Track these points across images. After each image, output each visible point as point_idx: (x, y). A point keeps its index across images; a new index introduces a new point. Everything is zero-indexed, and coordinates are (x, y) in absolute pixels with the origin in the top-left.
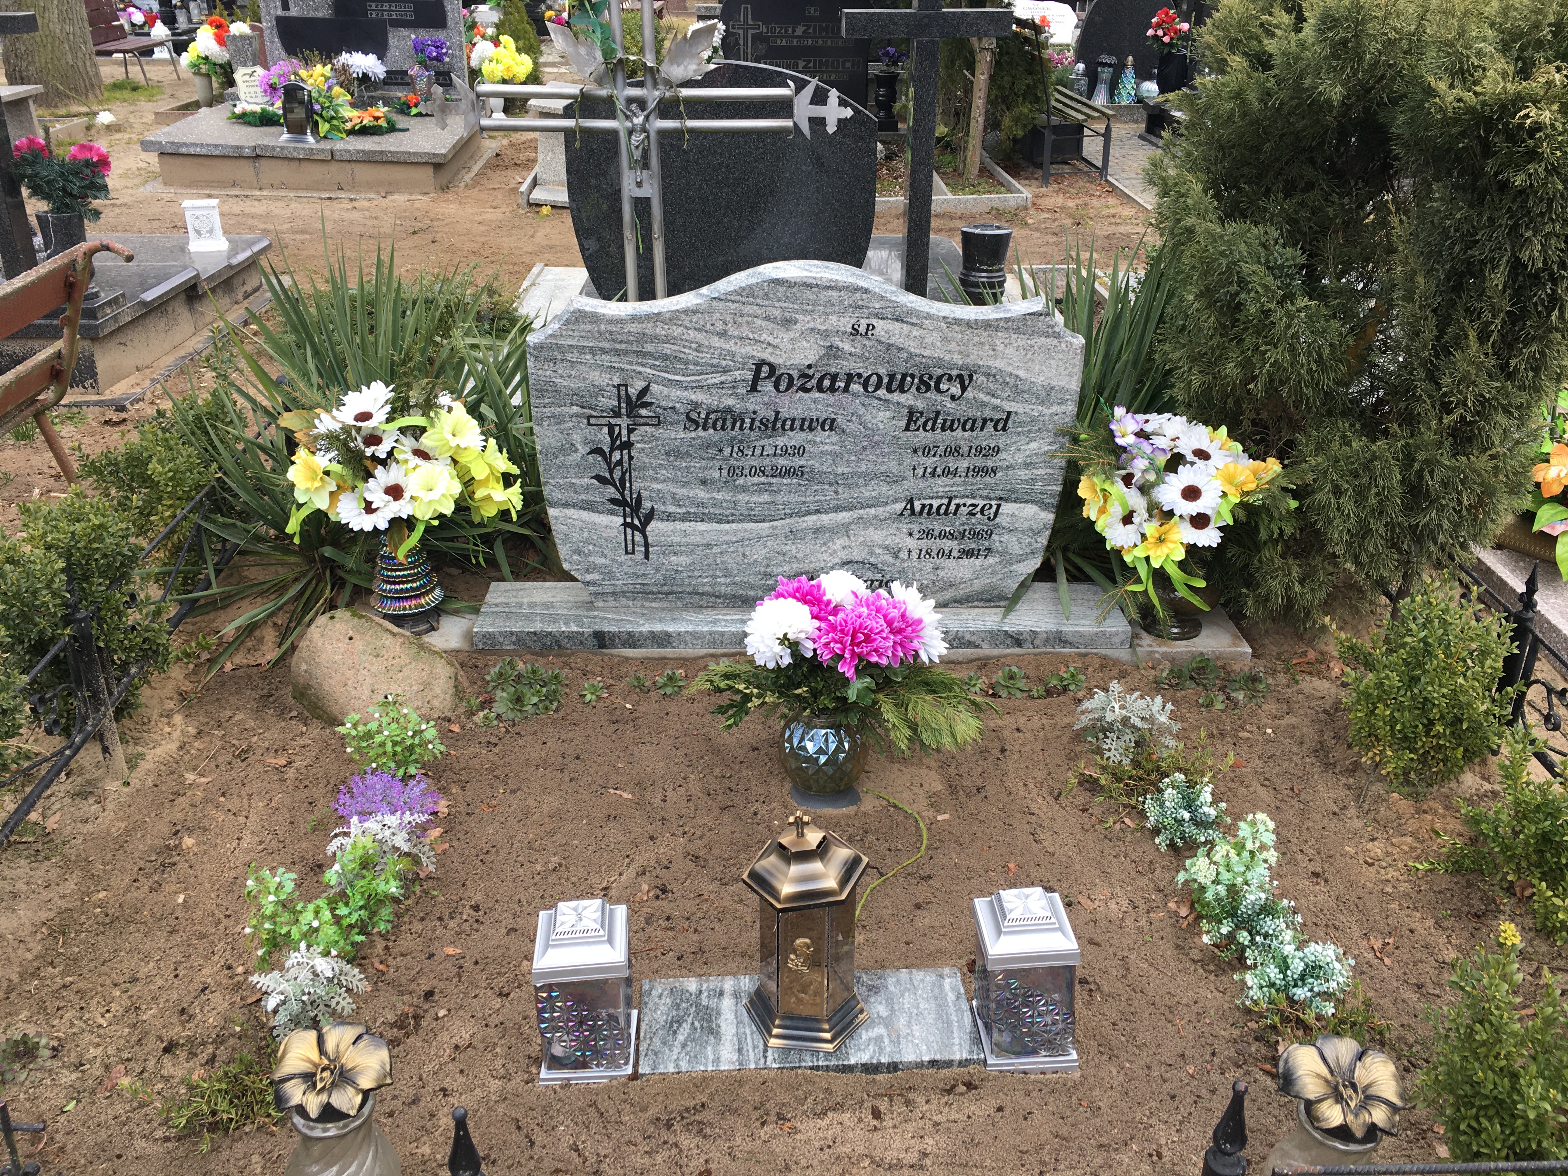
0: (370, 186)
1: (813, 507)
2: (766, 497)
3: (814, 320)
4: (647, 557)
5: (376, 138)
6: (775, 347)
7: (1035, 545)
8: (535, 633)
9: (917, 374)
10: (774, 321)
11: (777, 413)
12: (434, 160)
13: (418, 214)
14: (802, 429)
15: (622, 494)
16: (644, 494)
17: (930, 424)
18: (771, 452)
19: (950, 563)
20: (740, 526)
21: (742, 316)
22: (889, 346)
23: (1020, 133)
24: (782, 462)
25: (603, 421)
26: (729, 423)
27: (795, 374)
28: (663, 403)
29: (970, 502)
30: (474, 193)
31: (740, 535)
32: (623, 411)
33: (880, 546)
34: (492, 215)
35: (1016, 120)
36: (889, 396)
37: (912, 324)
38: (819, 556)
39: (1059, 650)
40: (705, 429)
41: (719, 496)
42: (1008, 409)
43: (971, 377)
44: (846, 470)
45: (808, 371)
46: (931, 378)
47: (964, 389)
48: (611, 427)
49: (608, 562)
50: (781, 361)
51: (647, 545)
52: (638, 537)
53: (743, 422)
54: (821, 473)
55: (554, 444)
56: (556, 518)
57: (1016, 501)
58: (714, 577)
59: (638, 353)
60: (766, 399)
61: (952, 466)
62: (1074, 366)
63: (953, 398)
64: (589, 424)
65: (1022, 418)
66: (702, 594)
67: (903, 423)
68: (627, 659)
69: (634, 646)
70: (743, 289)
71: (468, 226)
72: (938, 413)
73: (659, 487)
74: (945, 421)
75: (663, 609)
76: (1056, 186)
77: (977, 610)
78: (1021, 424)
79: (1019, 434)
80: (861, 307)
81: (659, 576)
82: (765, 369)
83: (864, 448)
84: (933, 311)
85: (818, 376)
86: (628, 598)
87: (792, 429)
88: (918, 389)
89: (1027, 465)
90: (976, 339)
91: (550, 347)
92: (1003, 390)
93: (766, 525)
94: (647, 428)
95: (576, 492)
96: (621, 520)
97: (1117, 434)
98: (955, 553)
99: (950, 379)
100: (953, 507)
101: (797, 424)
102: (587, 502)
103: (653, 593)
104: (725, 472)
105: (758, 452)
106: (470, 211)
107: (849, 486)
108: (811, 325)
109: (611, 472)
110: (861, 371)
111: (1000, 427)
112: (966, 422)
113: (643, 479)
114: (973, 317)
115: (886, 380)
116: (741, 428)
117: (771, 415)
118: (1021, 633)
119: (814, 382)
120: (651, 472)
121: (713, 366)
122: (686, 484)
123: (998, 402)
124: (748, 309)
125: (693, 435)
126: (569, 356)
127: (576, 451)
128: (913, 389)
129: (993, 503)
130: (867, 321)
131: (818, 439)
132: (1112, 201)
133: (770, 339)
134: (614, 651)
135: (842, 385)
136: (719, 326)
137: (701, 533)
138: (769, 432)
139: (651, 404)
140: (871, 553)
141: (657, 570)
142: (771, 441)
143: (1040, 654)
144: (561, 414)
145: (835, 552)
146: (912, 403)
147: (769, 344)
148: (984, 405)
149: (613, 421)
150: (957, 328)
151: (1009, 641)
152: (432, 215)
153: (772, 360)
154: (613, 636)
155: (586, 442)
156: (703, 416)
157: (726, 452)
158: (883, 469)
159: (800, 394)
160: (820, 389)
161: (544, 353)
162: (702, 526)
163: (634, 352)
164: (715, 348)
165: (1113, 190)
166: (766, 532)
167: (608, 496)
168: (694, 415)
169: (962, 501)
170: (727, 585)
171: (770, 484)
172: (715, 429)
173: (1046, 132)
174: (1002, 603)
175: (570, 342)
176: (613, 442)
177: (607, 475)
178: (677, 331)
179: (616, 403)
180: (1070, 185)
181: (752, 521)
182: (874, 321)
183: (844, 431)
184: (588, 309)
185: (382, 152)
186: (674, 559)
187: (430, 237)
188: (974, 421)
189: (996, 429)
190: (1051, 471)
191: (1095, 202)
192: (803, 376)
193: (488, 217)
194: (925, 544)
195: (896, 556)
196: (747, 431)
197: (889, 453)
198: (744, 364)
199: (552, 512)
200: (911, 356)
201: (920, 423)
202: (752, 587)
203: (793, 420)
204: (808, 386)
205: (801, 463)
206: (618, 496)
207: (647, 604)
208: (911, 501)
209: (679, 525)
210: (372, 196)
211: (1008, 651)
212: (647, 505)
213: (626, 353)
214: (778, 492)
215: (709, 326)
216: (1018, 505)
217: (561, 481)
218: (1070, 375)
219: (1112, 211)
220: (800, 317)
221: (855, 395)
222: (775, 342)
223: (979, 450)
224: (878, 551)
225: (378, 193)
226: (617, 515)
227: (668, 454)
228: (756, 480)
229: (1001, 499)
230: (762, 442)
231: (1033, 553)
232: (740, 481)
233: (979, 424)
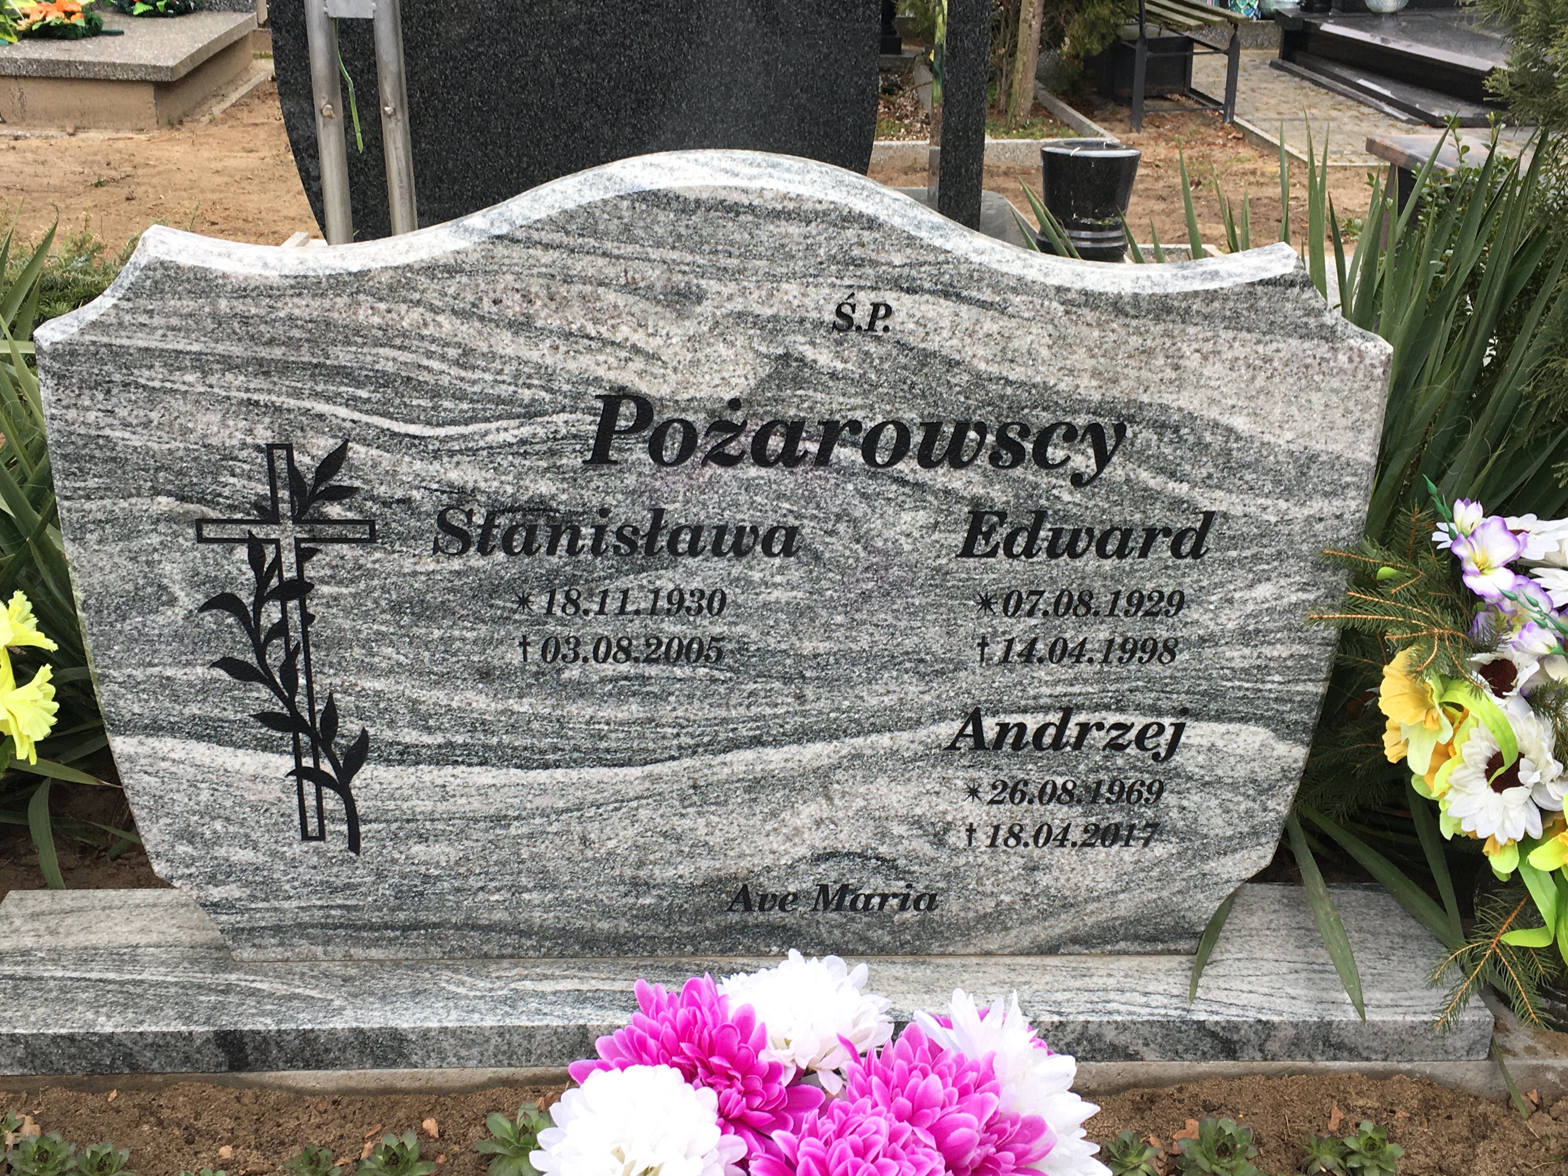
0: (50, 118)
1: (744, 732)
2: (634, 709)
3: (743, 292)
4: (354, 842)
5: (65, 44)
6: (652, 357)
7: (1261, 817)
8: (71, 1038)
9: (992, 422)
10: (646, 293)
11: (658, 514)
12: (154, 77)
13: (115, 158)
14: (717, 551)
15: (289, 703)
16: (343, 701)
17: (1021, 540)
18: (645, 605)
19: (1064, 857)
20: (574, 774)
21: (568, 280)
22: (925, 357)
23: (1096, 48)
24: (670, 627)
25: (235, 532)
26: (542, 538)
27: (699, 421)
28: (382, 490)
29: (1112, 718)
30: (222, 130)
31: (574, 796)
32: (284, 508)
33: (903, 820)
34: (240, 161)
35: (1091, 27)
36: (924, 475)
37: (983, 305)
38: (761, 841)
39: (1322, 1064)
40: (484, 550)
41: (523, 707)
42: (1206, 505)
43: (1120, 430)
44: (823, 647)
45: (728, 415)
46: (1025, 432)
47: (1103, 460)
48: (256, 547)
49: (261, 859)
50: (665, 391)
51: (353, 819)
52: (332, 802)
53: (576, 535)
54: (763, 653)
55: (118, 586)
56: (130, 759)
57: (1218, 718)
58: (517, 889)
59: (316, 370)
60: (631, 480)
61: (1072, 636)
62: (1366, 407)
63: (1077, 480)
64: (201, 539)
65: (1240, 527)
66: (490, 928)
67: (958, 539)
68: (299, 1094)
69: (316, 1062)
70: (570, 216)
71: (195, 176)
72: (1040, 516)
73: (378, 685)
74: (1057, 533)
75: (397, 964)
76: (1152, 130)
77: (1126, 963)
78: (1235, 541)
79: (1230, 564)
80: (858, 263)
81: (384, 889)
82: (628, 410)
83: (866, 596)
84: (1031, 274)
85: (754, 426)
86: (313, 940)
87: (693, 551)
88: (994, 459)
89: (1245, 637)
90: (1135, 341)
91: (94, 354)
92: (1196, 462)
93: (636, 772)
94: (344, 549)
95: (175, 698)
96: (288, 763)
97: (1469, 566)
98: (1076, 835)
99: (1071, 434)
100: (1072, 731)
101: (706, 539)
102: (204, 720)
103: (372, 927)
104: (535, 653)
105: (613, 605)
106: (206, 154)
107: (830, 683)
108: (737, 305)
109: (260, 652)
110: (858, 415)
111: (1186, 548)
112: (1106, 536)
113: (340, 667)
114: (1128, 289)
115: (917, 438)
116: (572, 550)
117: (644, 519)
118: (1234, 1027)
119: (746, 440)
120: (358, 652)
121: (499, 400)
122: (440, 680)
123: (1183, 489)
124: (581, 265)
125: (456, 564)
126: (143, 376)
127: (172, 601)
128: (983, 460)
129: (1167, 721)
130: (874, 297)
131: (756, 576)
132: (1244, 152)
133: (639, 338)
134: (270, 1076)
135: (813, 447)
136: (514, 306)
137: (483, 792)
138: (639, 558)
139: (352, 491)
140: (883, 835)
141: (380, 876)
142: (644, 579)
143: (1279, 1074)
144: (129, 515)
145: (797, 831)
146: (979, 491)
147: (636, 350)
148: (1150, 496)
149: (259, 532)
150: (1089, 315)
151: (1206, 1044)
152: (137, 160)
153: (643, 387)
154: (263, 1041)
155: (194, 580)
156: (479, 520)
157: (539, 602)
158: (909, 644)
159: (713, 469)
160: (761, 458)
161: (81, 368)
162: (483, 776)
163: (304, 366)
164: (506, 360)
165: (1245, 136)
166: (639, 788)
167: (256, 708)
168: (457, 519)
169: (1094, 718)
170: (547, 909)
171: (644, 679)
172: (509, 551)
173: (1138, 47)
174: (1183, 945)
175: (141, 341)
176: (262, 579)
177: (251, 658)
178: (411, 317)
179: (265, 490)
180: (1176, 129)
181: (601, 763)
182: (890, 297)
183: (817, 557)
184: (185, 260)
185: (68, 64)
186: (418, 849)
187: (125, 191)
188: (1126, 534)
189: (1176, 552)
190: (1303, 650)
191: (1217, 153)
192: (720, 426)
193: (231, 163)
194: (1004, 813)
195: (939, 841)
196: (585, 557)
197: (923, 608)
198: (577, 397)
199: (120, 745)
200: (979, 381)
201: (998, 537)
202: (606, 913)
203: (697, 531)
204: (732, 449)
205: (717, 630)
206: (279, 707)
207: (358, 952)
208: (975, 718)
209: (429, 774)
210: (52, 132)
211: (1205, 1066)
212: (350, 727)
213: (286, 368)
214: (662, 697)
215: (487, 306)
216: (1222, 728)
217: (139, 674)
218: (1356, 428)
219: (1249, 166)
220: (710, 285)
221: (847, 472)
222: (651, 345)
223: (1137, 600)
224: (898, 829)
225: (63, 128)
226: (278, 750)
227: (396, 608)
228: (609, 669)
229: (1184, 712)
230: (623, 582)
231: (1255, 833)
232: (573, 672)
233: (1137, 541)
